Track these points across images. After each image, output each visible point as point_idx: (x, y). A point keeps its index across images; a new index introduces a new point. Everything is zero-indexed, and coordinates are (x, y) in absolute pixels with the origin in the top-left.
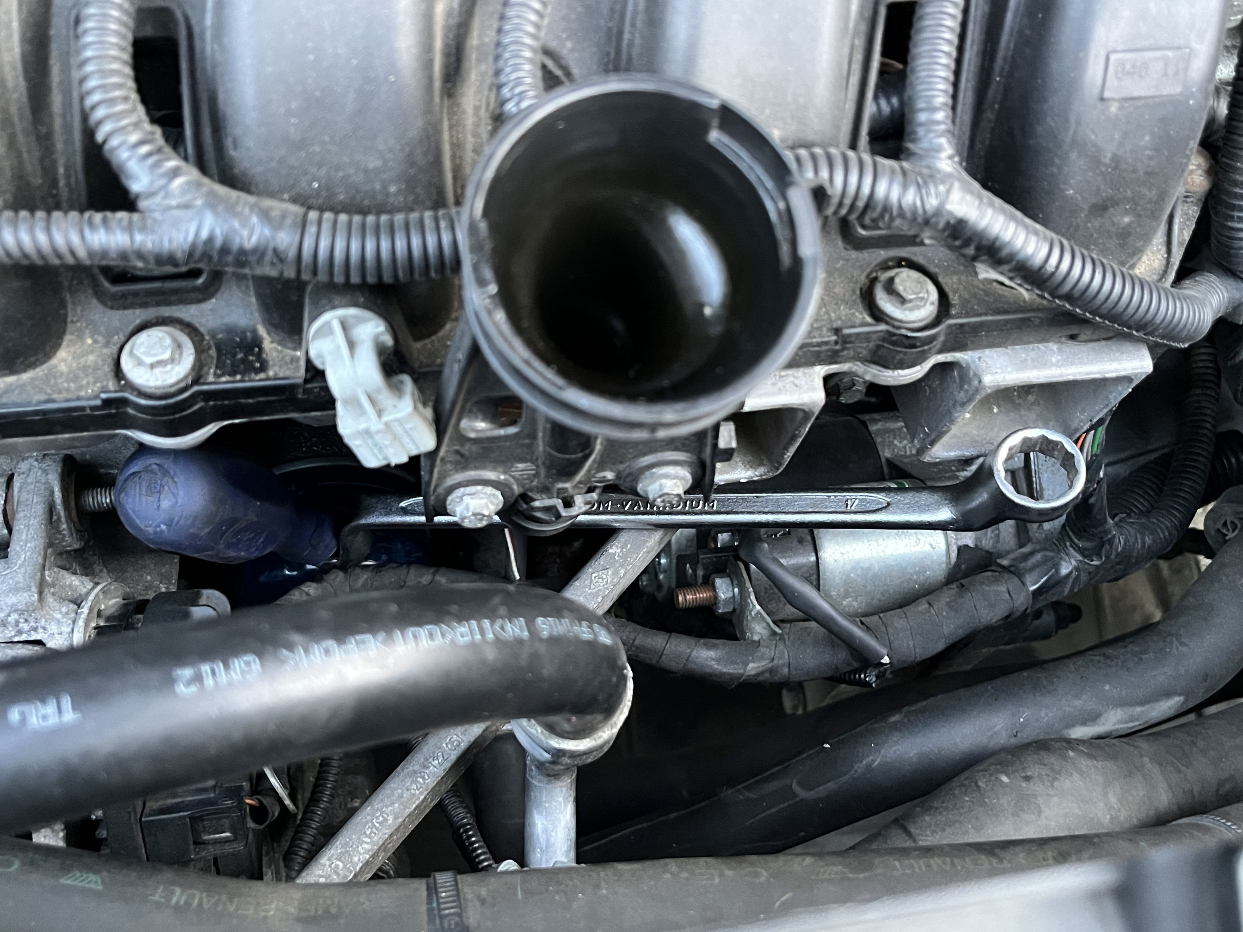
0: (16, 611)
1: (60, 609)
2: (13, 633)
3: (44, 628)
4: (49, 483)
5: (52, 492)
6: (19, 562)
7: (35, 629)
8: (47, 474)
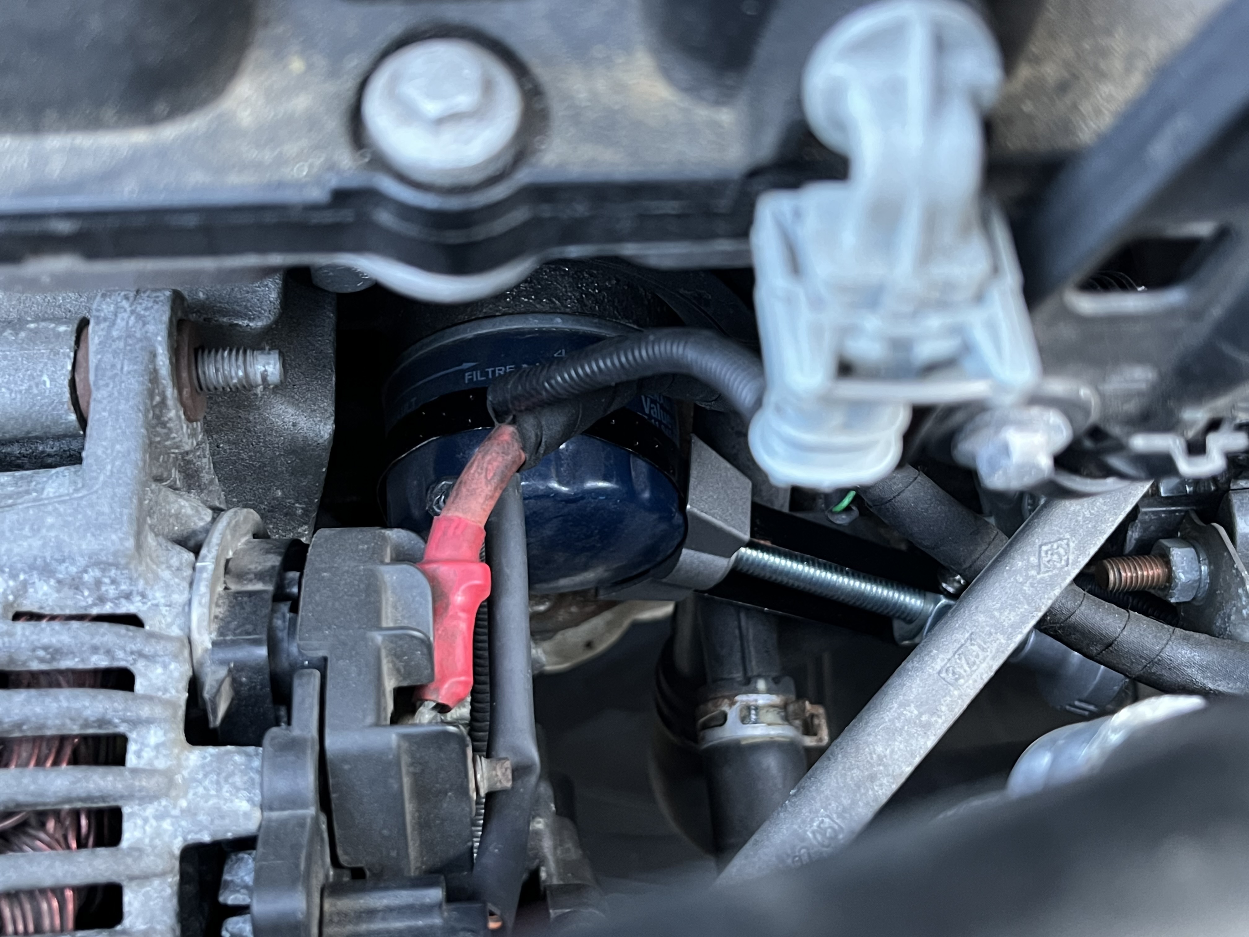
0: (97, 564)
1: (167, 561)
2: (90, 601)
3: (143, 595)
4: (147, 339)
5: (153, 355)
6: (102, 478)
7: (128, 596)
8: (144, 324)
